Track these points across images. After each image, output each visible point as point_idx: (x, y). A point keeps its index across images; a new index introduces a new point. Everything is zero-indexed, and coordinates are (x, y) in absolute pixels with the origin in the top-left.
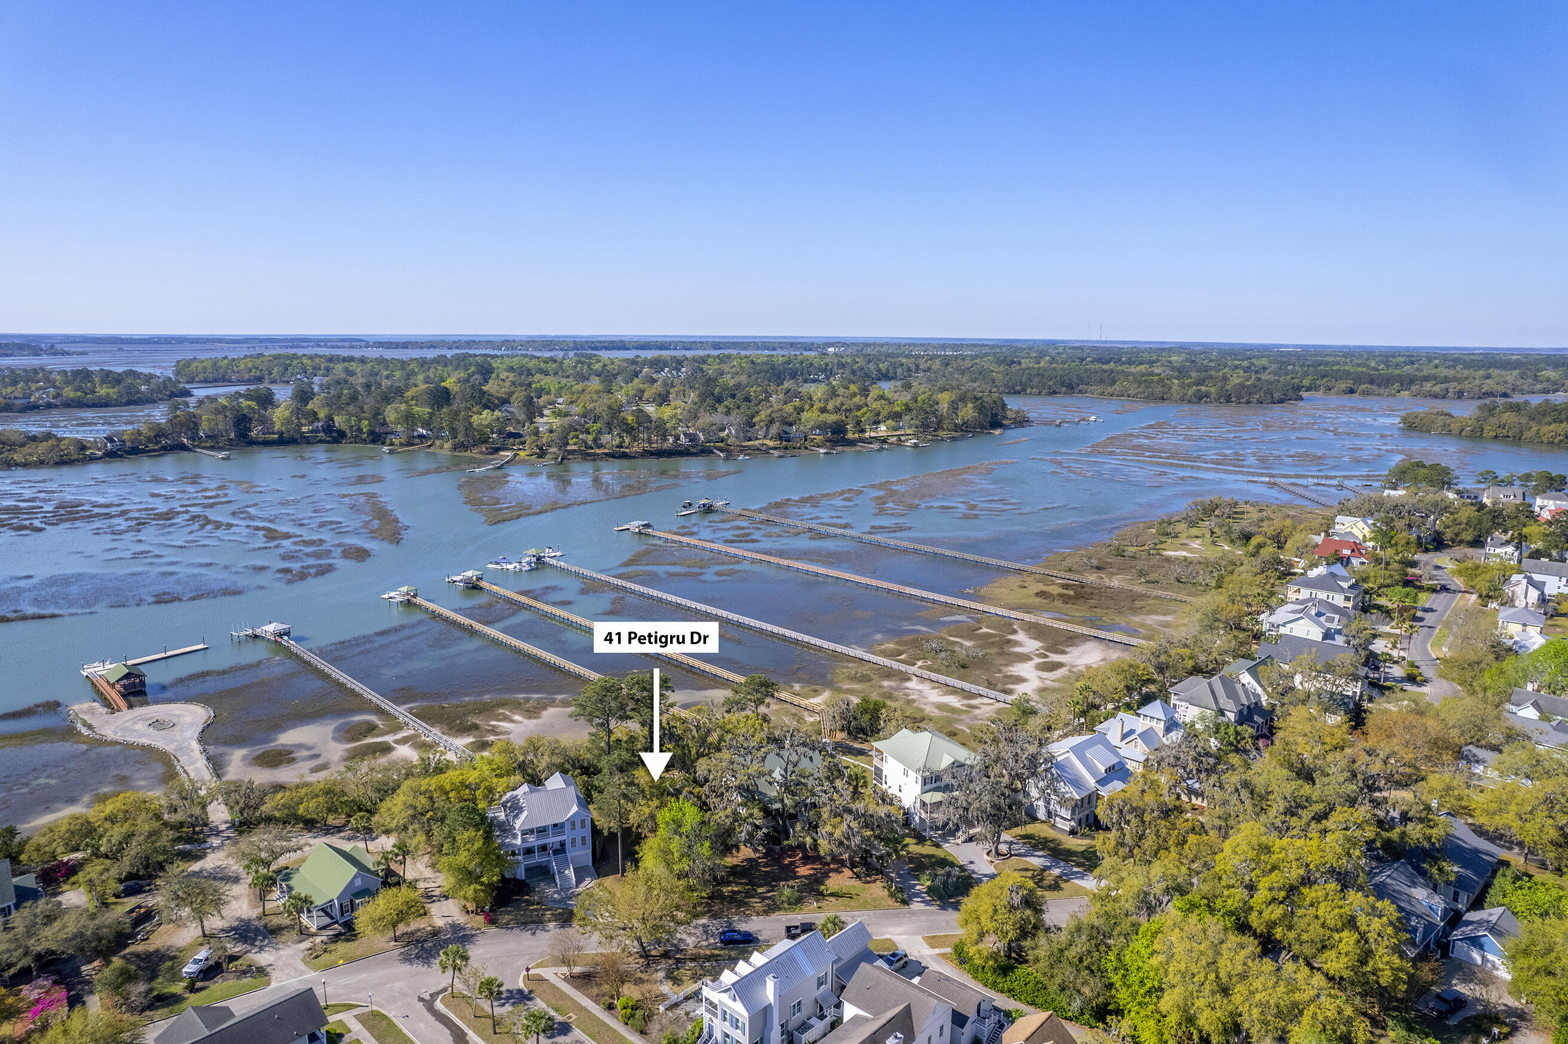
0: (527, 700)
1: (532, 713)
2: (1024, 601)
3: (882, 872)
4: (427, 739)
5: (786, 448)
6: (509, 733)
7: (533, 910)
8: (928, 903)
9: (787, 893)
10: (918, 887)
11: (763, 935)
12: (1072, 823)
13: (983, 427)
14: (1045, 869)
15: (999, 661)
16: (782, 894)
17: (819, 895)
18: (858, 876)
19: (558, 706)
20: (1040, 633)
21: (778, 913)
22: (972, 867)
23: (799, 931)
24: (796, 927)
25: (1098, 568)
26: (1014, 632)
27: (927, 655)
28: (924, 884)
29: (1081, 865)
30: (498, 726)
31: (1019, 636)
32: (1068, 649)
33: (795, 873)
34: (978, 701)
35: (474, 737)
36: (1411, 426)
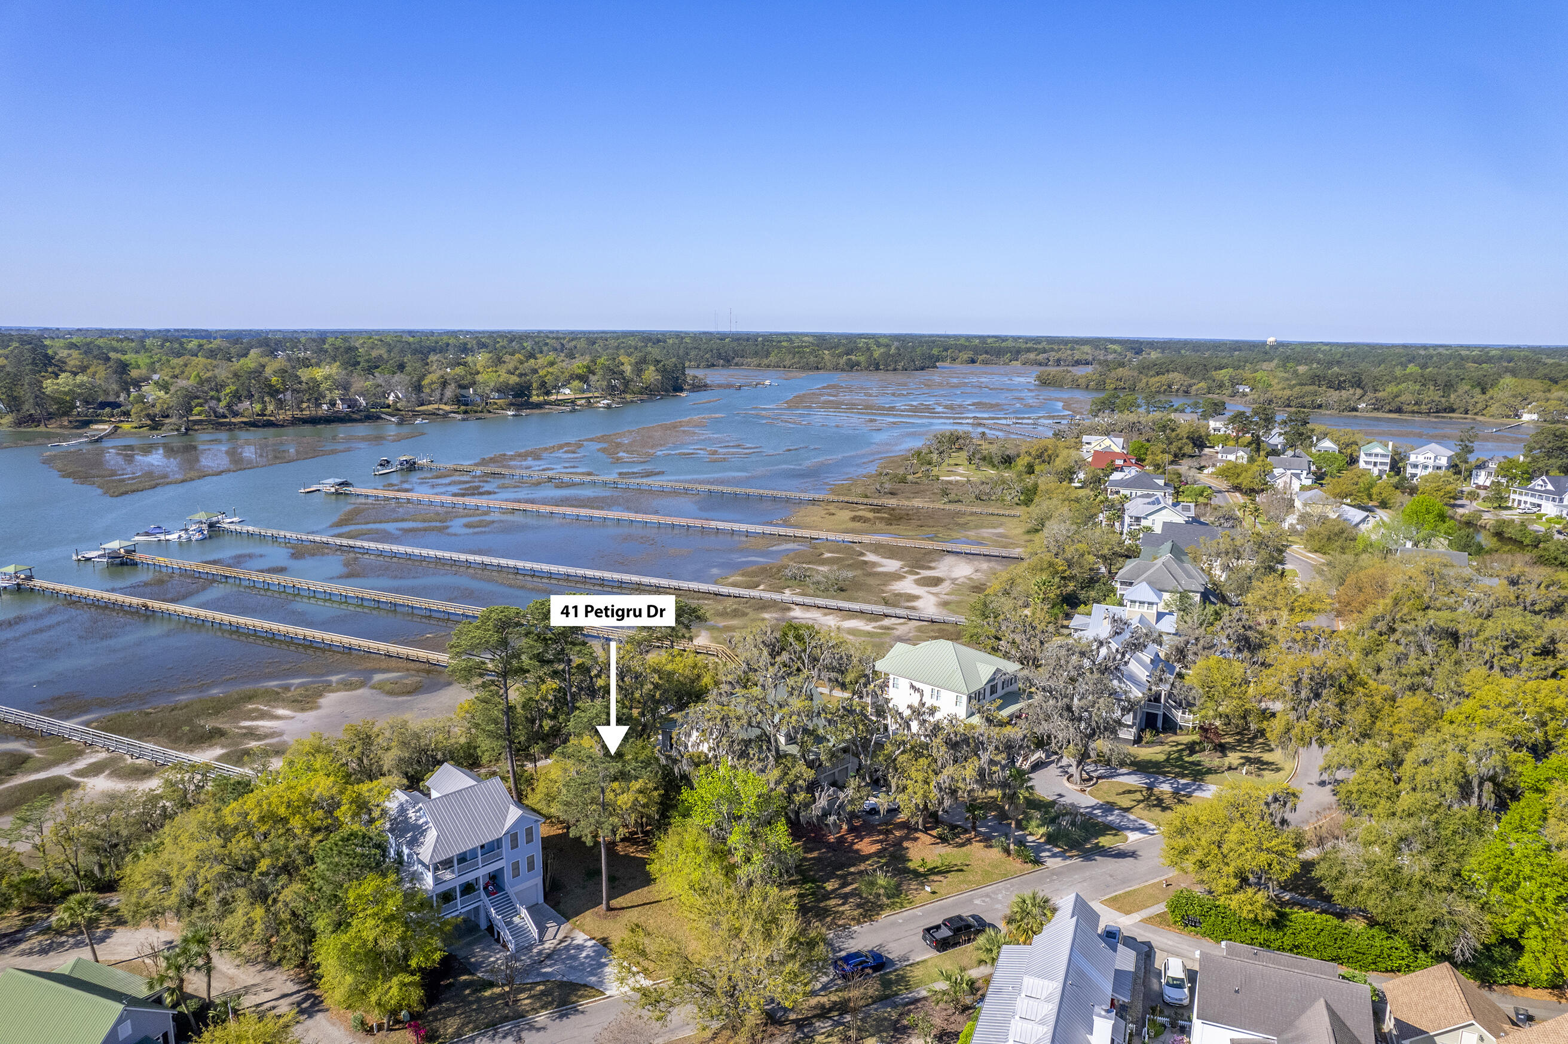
0: (287, 688)
1: (305, 702)
2: (844, 526)
3: (974, 828)
4: (138, 761)
5: (466, 412)
6: (281, 734)
7: (493, 999)
8: (1062, 855)
9: (882, 881)
10: (1030, 838)
11: (893, 951)
12: (1134, 730)
13: (667, 391)
14: (1150, 788)
15: (871, 581)
16: (872, 884)
17: (916, 874)
18: (943, 839)
19: (338, 690)
20: (892, 552)
21: (884, 914)
22: (1067, 800)
23: (945, 932)
24: (938, 927)
25: (891, 494)
26: (862, 554)
27: (790, 583)
28: (1037, 833)
29: (1184, 776)
30: (257, 728)
31: (871, 557)
32: (933, 565)
33: (857, 851)
34: (887, 622)
35: (223, 747)
36: (1045, 382)
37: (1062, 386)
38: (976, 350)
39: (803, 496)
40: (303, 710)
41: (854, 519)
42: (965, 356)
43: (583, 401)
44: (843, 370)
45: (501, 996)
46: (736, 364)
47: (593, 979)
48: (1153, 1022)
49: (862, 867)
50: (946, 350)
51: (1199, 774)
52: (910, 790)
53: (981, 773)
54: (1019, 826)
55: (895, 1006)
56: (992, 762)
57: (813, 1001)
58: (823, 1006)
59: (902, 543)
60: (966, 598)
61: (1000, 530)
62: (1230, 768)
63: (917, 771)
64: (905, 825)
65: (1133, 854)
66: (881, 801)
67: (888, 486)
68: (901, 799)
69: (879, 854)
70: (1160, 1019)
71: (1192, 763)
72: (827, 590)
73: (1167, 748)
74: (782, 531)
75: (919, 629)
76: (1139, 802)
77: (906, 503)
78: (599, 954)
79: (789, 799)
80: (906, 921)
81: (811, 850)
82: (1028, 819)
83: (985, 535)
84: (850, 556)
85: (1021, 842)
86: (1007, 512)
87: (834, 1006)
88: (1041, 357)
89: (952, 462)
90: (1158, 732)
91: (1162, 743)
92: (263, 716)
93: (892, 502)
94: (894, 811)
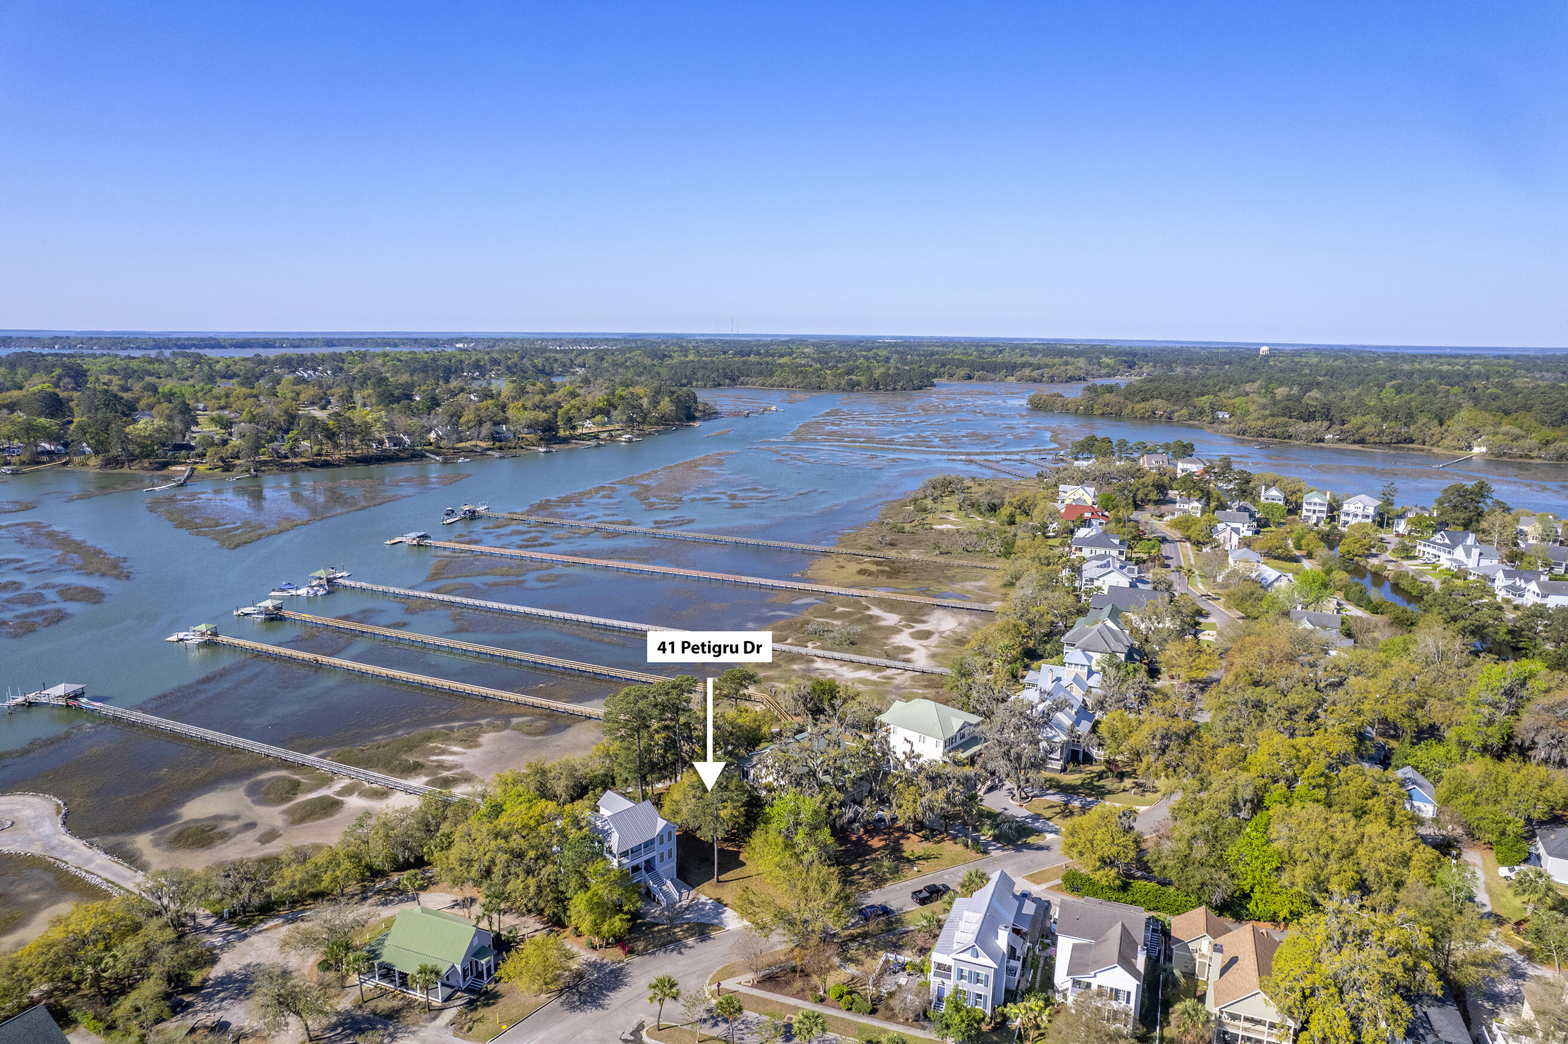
0: (452, 730)
1: (469, 740)
2: (852, 580)
3: (946, 831)
4: (374, 786)
5: (501, 448)
6: (462, 766)
7: (659, 931)
8: (1002, 849)
9: (886, 863)
10: (982, 838)
11: (893, 905)
12: (1061, 762)
13: (680, 420)
14: (1066, 804)
15: (876, 635)
16: (881, 866)
17: (908, 860)
18: (926, 838)
19: (490, 732)
20: (891, 606)
21: (888, 884)
22: (1009, 813)
23: (925, 894)
24: (921, 891)
25: (892, 545)
26: (868, 608)
27: (812, 637)
28: (987, 834)
29: (1090, 795)
30: (443, 761)
31: (875, 611)
32: (925, 618)
33: (870, 846)
34: (888, 672)
35: (426, 775)
36: (1038, 407)
37: (1052, 411)
38: (973, 366)
39: (816, 548)
40: (470, 747)
41: (861, 572)
42: (963, 372)
43: (606, 434)
44: (844, 390)
45: (664, 930)
46: (742, 383)
47: (716, 921)
48: (1042, 942)
49: (874, 856)
50: (944, 365)
51: (1101, 793)
52: (904, 807)
53: (948, 797)
54: (975, 829)
55: (895, 935)
56: (954, 790)
57: (847, 932)
58: (853, 935)
59: (901, 597)
60: (951, 651)
61: (982, 583)
62: (1124, 790)
63: (909, 795)
64: (901, 829)
65: (1048, 848)
66: (886, 814)
67: (888, 539)
68: (898, 813)
69: (884, 847)
70: (1047, 941)
71: (1099, 787)
72: (840, 644)
73: (1083, 775)
74: (802, 586)
75: (913, 679)
76: (1058, 813)
77: (905, 555)
78: (716, 908)
79: (829, 813)
80: (901, 888)
81: (841, 845)
82: (982, 825)
83: (969, 588)
84: (858, 612)
85: (976, 840)
86: (988, 565)
87: (859, 935)
88: (1035, 374)
89: (945, 508)
90: (1079, 764)
91: (1081, 772)
92: (443, 752)
93: (892, 554)
94: (894, 820)
